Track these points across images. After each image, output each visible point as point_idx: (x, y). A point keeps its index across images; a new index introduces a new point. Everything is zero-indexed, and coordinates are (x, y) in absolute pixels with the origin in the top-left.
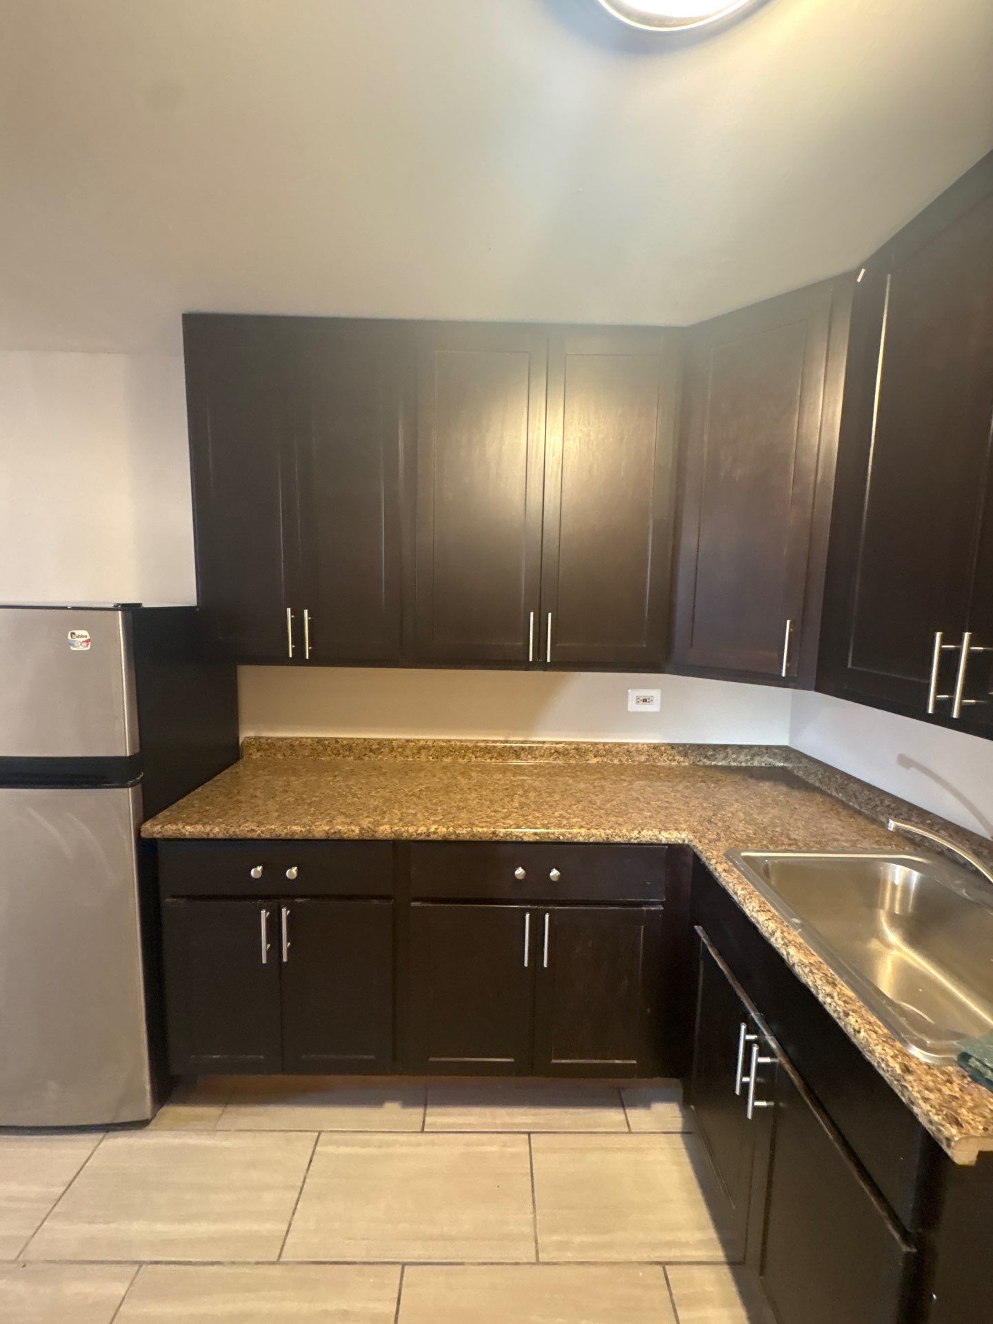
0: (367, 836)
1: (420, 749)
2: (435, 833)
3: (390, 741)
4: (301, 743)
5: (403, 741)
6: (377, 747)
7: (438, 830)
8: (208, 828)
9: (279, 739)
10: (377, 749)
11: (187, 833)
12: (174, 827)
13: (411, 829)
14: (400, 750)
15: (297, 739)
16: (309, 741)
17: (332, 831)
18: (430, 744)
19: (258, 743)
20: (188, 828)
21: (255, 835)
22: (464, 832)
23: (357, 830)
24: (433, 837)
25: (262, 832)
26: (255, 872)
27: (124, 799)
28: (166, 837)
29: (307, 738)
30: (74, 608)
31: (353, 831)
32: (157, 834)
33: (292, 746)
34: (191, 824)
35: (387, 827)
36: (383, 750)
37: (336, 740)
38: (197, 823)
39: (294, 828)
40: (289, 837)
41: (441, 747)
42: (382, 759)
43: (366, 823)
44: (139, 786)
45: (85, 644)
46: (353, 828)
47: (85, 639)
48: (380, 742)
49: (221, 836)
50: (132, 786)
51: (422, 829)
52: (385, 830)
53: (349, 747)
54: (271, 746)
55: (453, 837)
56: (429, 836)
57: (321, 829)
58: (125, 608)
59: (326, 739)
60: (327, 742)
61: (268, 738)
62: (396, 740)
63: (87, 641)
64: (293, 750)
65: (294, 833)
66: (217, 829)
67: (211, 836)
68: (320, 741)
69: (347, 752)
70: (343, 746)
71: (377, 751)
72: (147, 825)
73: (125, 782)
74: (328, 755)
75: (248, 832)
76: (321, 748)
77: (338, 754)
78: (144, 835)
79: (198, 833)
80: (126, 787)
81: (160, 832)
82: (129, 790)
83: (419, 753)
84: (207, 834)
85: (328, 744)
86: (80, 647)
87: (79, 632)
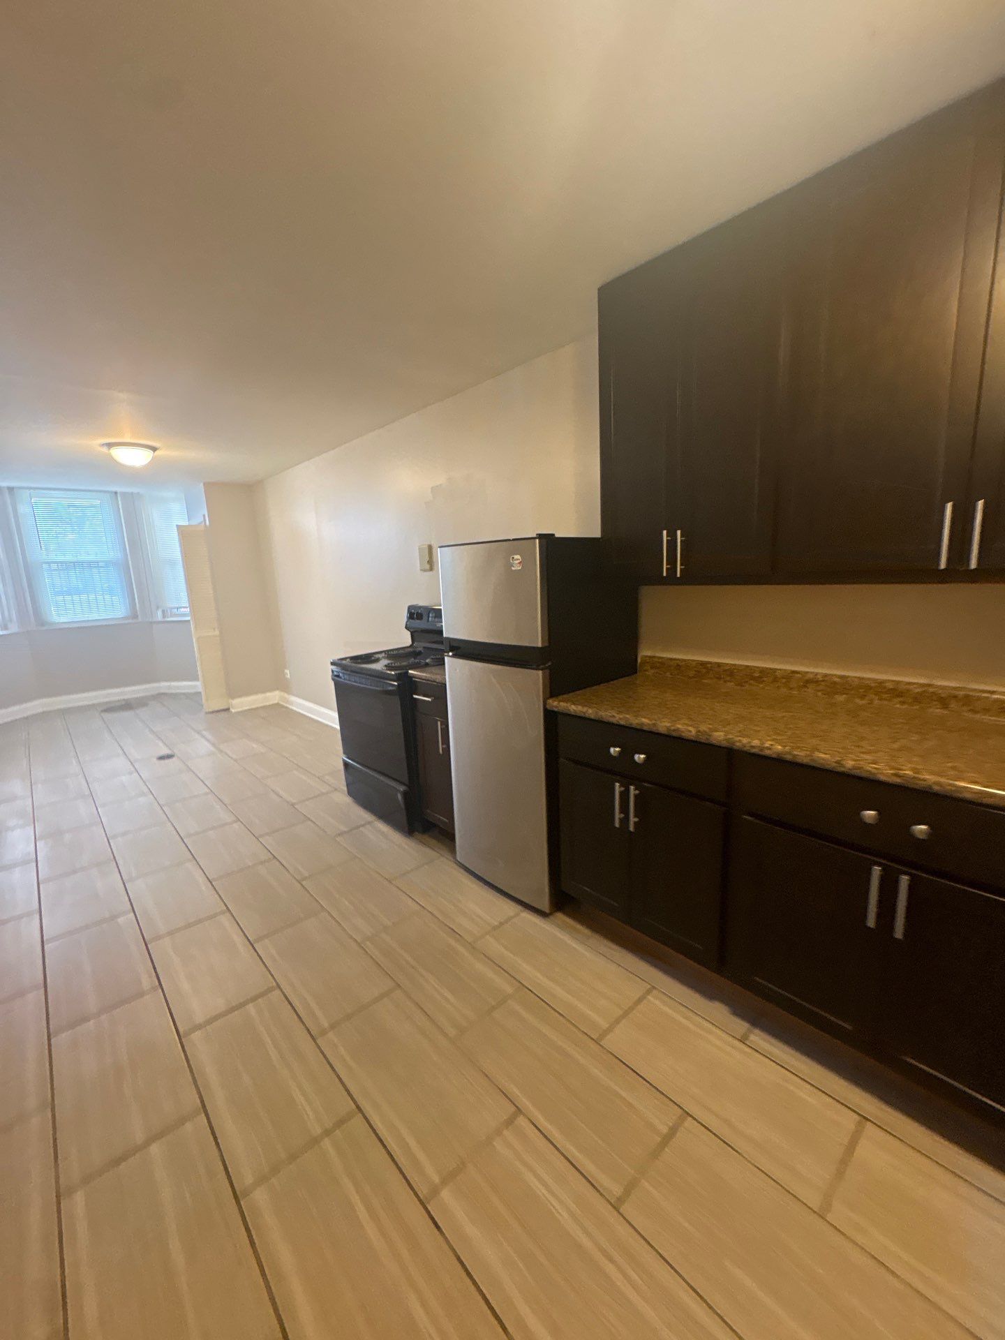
0: (703, 739)
1: (808, 682)
2: (769, 749)
3: (775, 670)
4: (688, 664)
5: (789, 672)
6: (758, 675)
7: (774, 746)
8: (585, 709)
9: (671, 659)
10: (758, 677)
11: (571, 710)
12: (566, 705)
13: (745, 741)
14: (784, 680)
15: (685, 660)
16: (694, 663)
17: (673, 728)
18: (820, 678)
19: (653, 662)
20: (573, 706)
21: (614, 720)
22: (801, 755)
23: (693, 731)
24: (767, 752)
25: (620, 719)
26: (615, 751)
27: (535, 678)
28: (561, 711)
30: (514, 540)
31: (690, 731)
33: (680, 666)
34: (574, 704)
35: (722, 734)
36: (765, 679)
37: (719, 665)
38: (580, 704)
39: (644, 720)
40: (638, 727)
41: (835, 683)
42: (763, 688)
43: (703, 728)
44: (547, 671)
45: (518, 565)
46: (690, 728)
47: (519, 561)
48: (764, 672)
49: (592, 717)
50: (542, 670)
51: (756, 742)
52: (719, 736)
53: (731, 672)
54: (662, 665)
55: (788, 757)
56: (761, 750)
57: (664, 725)
58: (541, 536)
59: (710, 663)
60: (709, 666)
61: (661, 658)
62: (780, 670)
63: (519, 563)
64: (680, 670)
65: (643, 724)
66: (590, 711)
67: (587, 715)
68: (703, 664)
69: (728, 678)
70: (725, 671)
71: (759, 680)
72: (550, 701)
73: (538, 666)
74: (711, 678)
75: (611, 716)
76: (704, 671)
77: (719, 678)
78: (548, 707)
79: (578, 712)
80: (539, 669)
81: (556, 707)
82: (540, 672)
83: (805, 686)
84: (584, 713)
85: (711, 667)
86: (517, 567)
87: (516, 557)
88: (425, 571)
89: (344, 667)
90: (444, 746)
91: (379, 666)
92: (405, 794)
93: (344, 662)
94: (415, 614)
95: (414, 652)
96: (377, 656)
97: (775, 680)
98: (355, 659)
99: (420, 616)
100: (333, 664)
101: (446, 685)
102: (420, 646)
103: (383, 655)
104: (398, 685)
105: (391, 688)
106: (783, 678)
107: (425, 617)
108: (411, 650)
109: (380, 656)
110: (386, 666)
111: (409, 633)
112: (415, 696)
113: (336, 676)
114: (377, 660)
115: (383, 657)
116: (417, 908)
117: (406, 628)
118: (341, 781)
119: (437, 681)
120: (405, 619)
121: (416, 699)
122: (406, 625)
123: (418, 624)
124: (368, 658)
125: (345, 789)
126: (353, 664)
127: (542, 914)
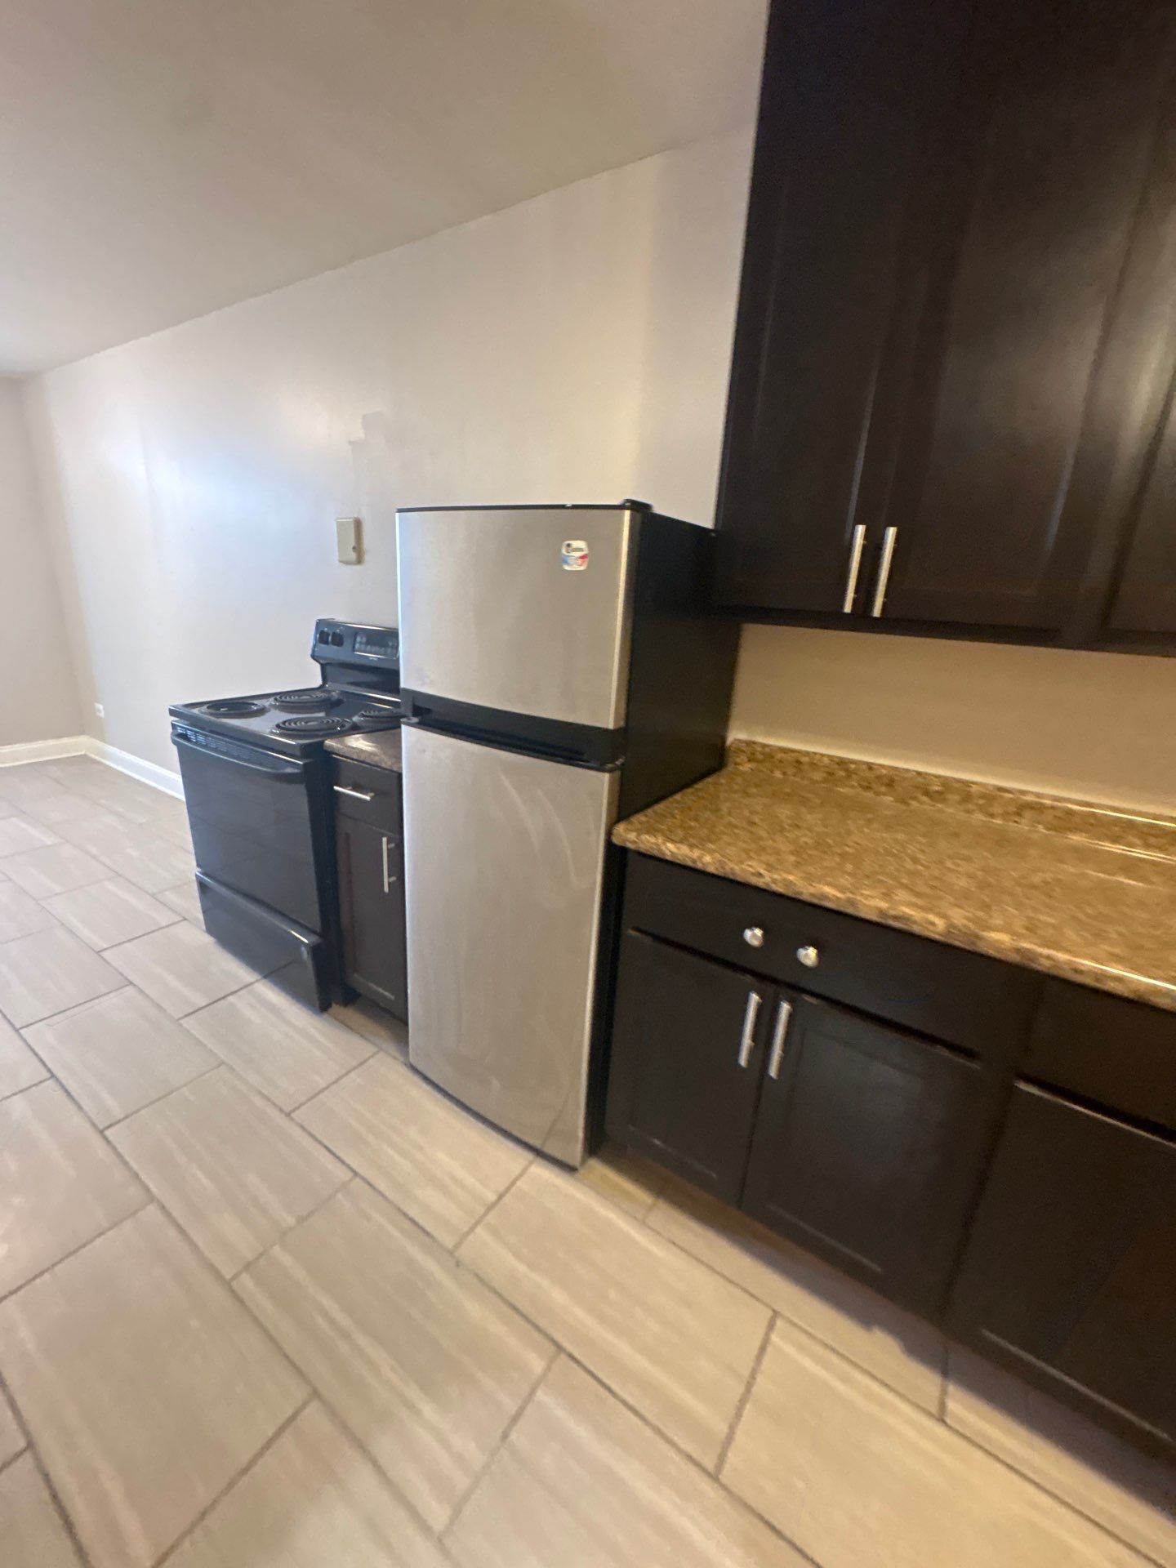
4: (814, 761)
5: (993, 788)
6: (936, 788)
8: (696, 854)
9: (781, 749)
10: (937, 792)
11: (667, 851)
12: (653, 840)
15: (807, 754)
16: (826, 761)
17: (892, 913)
18: (1045, 802)
19: (753, 751)
20: (670, 845)
21: (759, 882)
25: (774, 881)
26: (751, 935)
27: (598, 785)
28: (642, 850)
29: (822, 755)
30: (575, 507)
32: (630, 842)
33: (798, 762)
34: (673, 841)
35: (1004, 936)
36: (948, 796)
37: (870, 766)
38: (681, 842)
39: (827, 890)
41: (1070, 813)
42: (943, 811)
43: (954, 916)
44: (618, 773)
45: (580, 561)
46: (933, 918)
47: (582, 554)
49: (711, 869)
50: (610, 771)
53: (891, 781)
54: (768, 756)
57: (871, 904)
59: (853, 762)
60: (852, 767)
61: (764, 746)
62: (977, 783)
63: (582, 557)
64: (800, 769)
66: (708, 859)
67: (699, 866)
68: (842, 763)
69: (883, 789)
70: (879, 777)
71: (937, 797)
72: (620, 828)
73: (603, 764)
74: (853, 787)
75: (753, 874)
76: (842, 773)
77: (868, 788)
78: (615, 840)
79: (680, 857)
80: (603, 771)
81: (634, 842)
82: (606, 777)
83: (1019, 814)
84: (694, 861)
85: (855, 769)
86: (575, 565)
87: (576, 544)
88: (347, 563)
89: (194, 722)
90: (393, 879)
91: (264, 726)
92: (315, 950)
93: (196, 711)
94: (329, 635)
95: (328, 700)
96: (260, 703)
97: (967, 797)
98: (216, 706)
99: (338, 640)
100: (173, 713)
101: (400, 776)
102: (336, 690)
103: (271, 700)
104: (305, 765)
105: (289, 770)
106: (981, 797)
107: (347, 643)
108: (320, 694)
109: (266, 703)
110: (278, 726)
111: (318, 666)
112: (336, 788)
113: (181, 736)
114: (262, 711)
115: (271, 705)
116: (343, 1175)
117: (313, 657)
118: (193, 905)
119: (383, 765)
120: (311, 642)
121: (338, 792)
122: (313, 651)
123: (332, 652)
124: (240, 707)
125: (201, 916)
126: (213, 718)
127: (569, 1169)
